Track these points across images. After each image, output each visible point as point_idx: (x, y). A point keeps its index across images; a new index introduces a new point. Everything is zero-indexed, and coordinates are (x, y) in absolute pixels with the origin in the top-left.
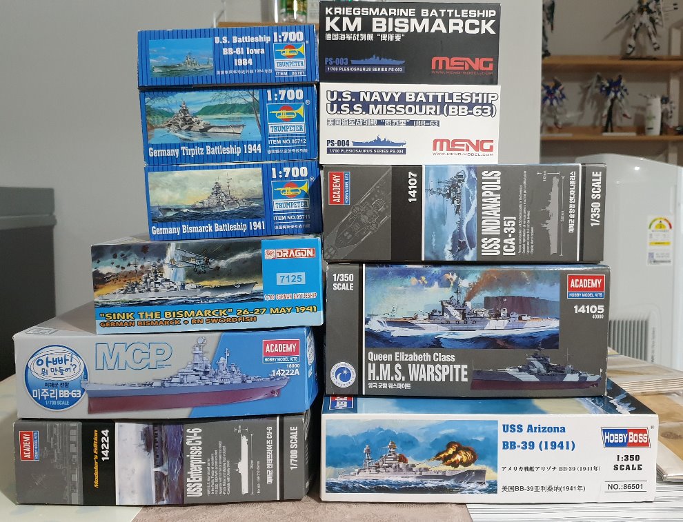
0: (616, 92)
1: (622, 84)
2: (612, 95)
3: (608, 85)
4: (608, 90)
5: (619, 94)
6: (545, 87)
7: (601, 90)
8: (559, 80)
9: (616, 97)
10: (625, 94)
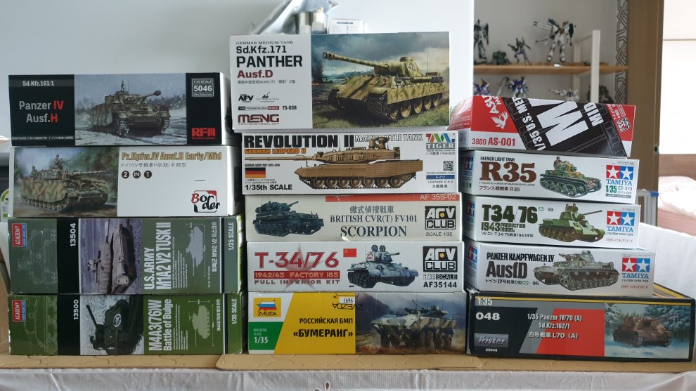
0: (519, 89)
1: (524, 83)
2: (517, 91)
3: (513, 84)
4: (514, 88)
5: (521, 91)
6: (476, 85)
7: (509, 88)
8: (485, 80)
9: (519, 92)
10: (525, 90)
